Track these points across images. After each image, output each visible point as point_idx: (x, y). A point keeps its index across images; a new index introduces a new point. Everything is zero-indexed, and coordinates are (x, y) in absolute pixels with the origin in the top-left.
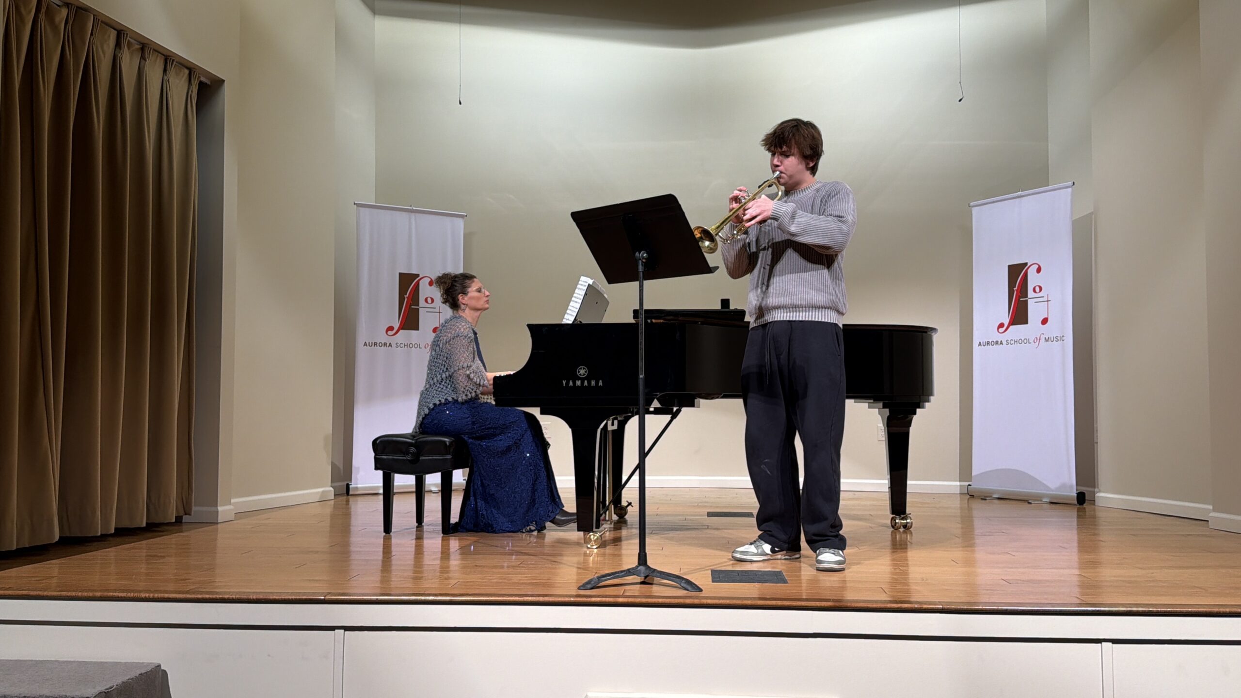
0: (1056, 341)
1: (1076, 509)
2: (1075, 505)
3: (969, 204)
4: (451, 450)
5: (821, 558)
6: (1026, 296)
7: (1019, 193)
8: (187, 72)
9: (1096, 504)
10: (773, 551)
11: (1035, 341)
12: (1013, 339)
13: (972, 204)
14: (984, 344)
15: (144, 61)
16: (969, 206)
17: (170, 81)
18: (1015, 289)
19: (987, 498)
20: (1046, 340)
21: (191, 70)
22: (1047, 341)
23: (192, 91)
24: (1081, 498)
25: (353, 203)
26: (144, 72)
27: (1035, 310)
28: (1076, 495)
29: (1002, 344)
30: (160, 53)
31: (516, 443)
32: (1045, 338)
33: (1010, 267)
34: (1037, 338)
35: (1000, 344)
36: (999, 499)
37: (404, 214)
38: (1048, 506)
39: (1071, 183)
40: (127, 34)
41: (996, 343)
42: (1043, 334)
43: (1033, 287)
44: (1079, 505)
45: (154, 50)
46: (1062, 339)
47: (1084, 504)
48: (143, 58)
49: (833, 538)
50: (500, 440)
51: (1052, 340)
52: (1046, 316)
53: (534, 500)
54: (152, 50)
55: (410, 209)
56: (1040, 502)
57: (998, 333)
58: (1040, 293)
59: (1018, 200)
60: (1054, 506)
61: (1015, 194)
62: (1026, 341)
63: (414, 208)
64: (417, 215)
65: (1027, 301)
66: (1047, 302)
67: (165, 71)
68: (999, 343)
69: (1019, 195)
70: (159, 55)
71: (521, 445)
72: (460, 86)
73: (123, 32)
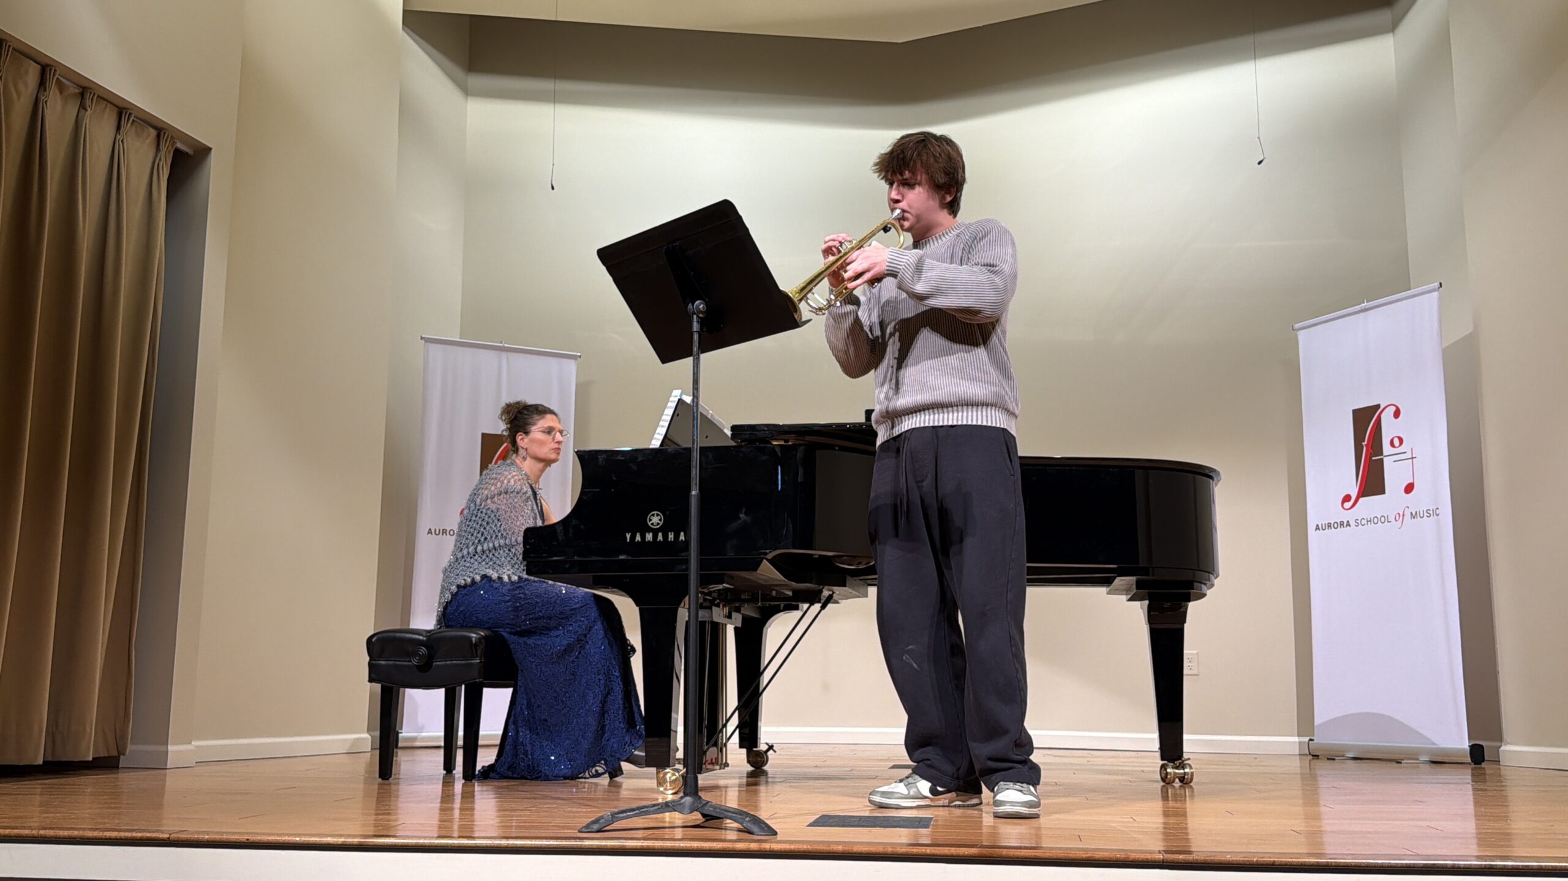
0: (1427, 516)
1: (1470, 771)
2: (1470, 763)
3: (1293, 327)
4: (479, 651)
5: (999, 797)
6: (1381, 454)
7: (1363, 305)
8: (153, 132)
9: (1501, 763)
10: (933, 791)
11: (1397, 518)
12: (1365, 518)
13: (1297, 326)
14: (1324, 528)
15: (84, 111)
16: (1293, 330)
17: (125, 141)
18: (1364, 444)
19: (1336, 758)
20: (1413, 516)
21: (161, 132)
22: (1414, 518)
23: (160, 159)
24: (1477, 754)
25: (420, 338)
26: (82, 126)
27: (1394, 473)
28: (1469, 748)
29: (1349, 525)
30: (111, 103)
31: (579, 640)
32: (1411, 513)
33: (1355, 412)
34: (1399, 514)
35: (1347, 525)
36: (1355, 759)
37: (492, 354)
38: (1427, 767)
39: (1437, 284)
40: (55, 70)
41: (1341, 525)
42: (1408, 507)
43: (1391, 438)
44: (1475, 764)
45: (98, 96)
46: (1434, 513)
47: (1483, 764)
48: (83, 107)
49: (1019, 766)
50: (557, 636)
51: (1422, 515)
52: (1412, 481)
53: (604, 726)
54: (95, 97)
55: (501, 347)
56: (1418, 762)
57: (1343, 510)
58: (1401, 447)
59: (1362, 315)
60: (1438, 768)
61: (1358, 308)
62: (1384, 519)
63: (506, 345)
64: (512, 355)
65: (1382, 459)
66: (1411, 460)
67: (118, 128)
68: (1345, 524)
69: (1363, 308)
70: (109, 105)
71: (587, 642)
72: (553, 165)
73: (49, 68)
